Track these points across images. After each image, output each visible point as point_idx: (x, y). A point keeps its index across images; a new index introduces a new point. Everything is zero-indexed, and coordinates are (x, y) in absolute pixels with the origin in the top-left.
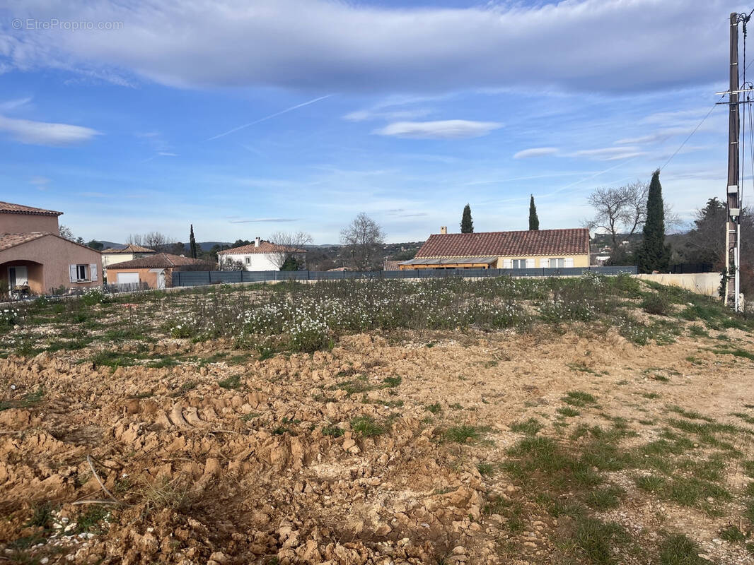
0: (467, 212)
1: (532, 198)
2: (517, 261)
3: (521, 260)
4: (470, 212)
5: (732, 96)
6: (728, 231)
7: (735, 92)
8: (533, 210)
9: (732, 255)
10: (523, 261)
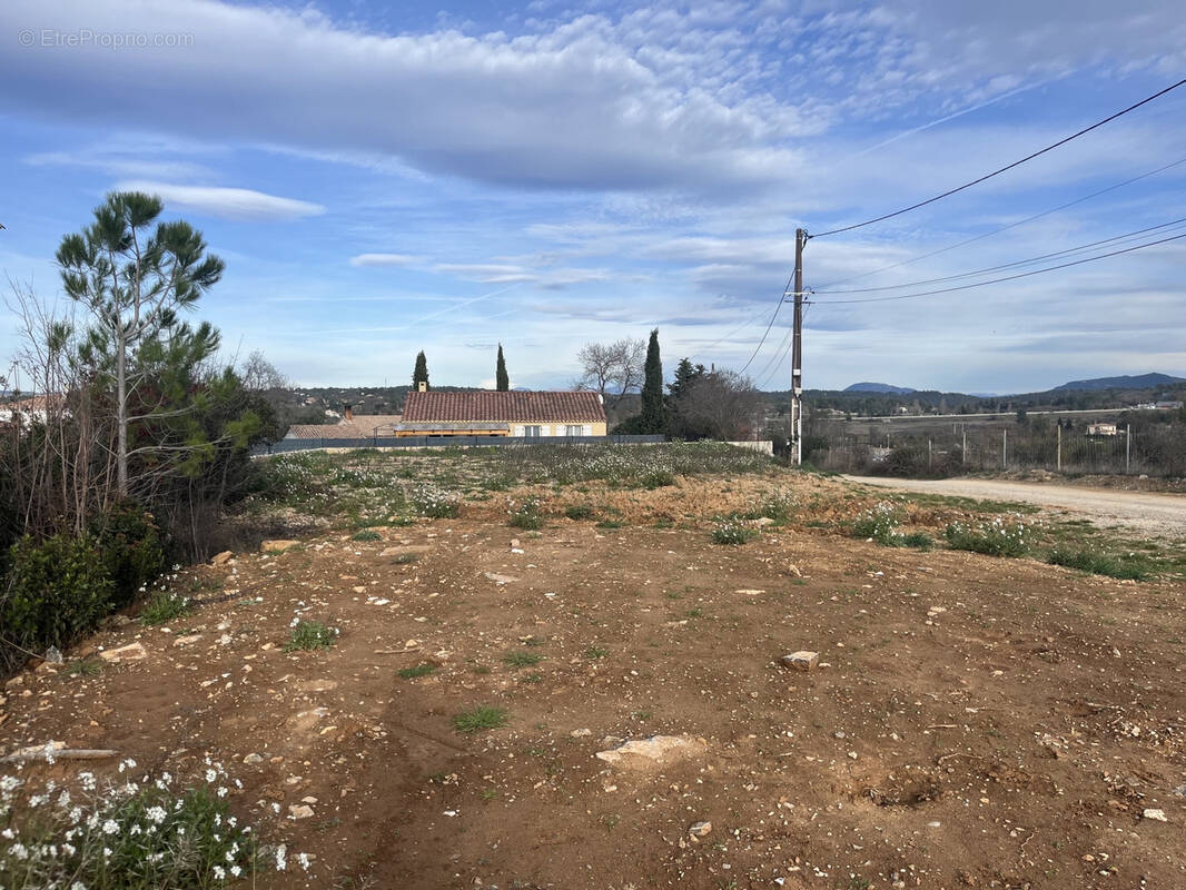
0: (421, 360)
1: (501, 348)
2: (530, 427)
3: (535, 427)
4: (425, 361)
5: (796, 297)
6: (794, 406)
7: (799, 294)
8: (501, 363)
9: (796, 425)
10: (536, 428)
